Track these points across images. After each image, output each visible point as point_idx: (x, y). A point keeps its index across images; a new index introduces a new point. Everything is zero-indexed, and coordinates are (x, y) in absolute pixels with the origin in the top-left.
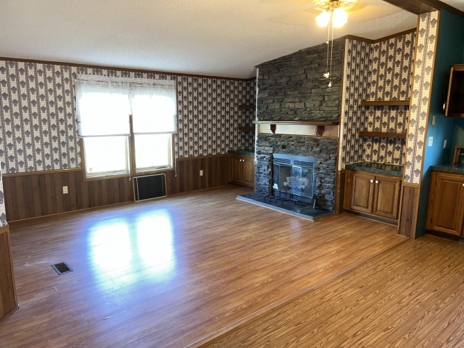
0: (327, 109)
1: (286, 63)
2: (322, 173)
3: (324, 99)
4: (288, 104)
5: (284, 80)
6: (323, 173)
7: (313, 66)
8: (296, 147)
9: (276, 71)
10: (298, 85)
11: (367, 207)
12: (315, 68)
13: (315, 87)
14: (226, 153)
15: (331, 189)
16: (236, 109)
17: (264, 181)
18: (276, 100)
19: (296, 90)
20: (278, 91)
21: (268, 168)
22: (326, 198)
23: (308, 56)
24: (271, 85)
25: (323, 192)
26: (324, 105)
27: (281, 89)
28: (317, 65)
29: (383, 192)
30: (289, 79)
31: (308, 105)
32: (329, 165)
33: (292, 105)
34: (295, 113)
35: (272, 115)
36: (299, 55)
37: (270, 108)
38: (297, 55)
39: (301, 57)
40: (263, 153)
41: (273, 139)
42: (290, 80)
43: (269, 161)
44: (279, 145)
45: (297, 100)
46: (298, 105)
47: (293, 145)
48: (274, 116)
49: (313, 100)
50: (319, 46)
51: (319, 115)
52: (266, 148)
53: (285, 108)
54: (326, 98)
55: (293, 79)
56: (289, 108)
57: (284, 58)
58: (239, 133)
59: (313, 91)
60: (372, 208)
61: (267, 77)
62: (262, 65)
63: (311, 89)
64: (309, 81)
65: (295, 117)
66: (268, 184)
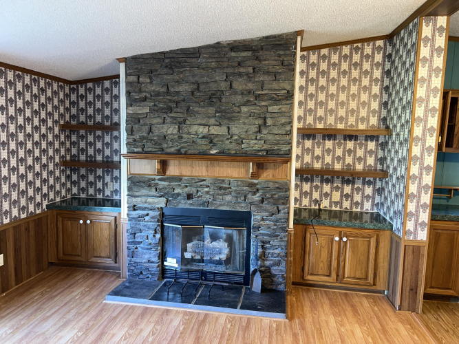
0: (270, 137)
1: (188, 60)
2: (263, 234)
3: (265, 123)
4: (196, 127)
5: (185, 88)
6: (267, 235)
7: (242, 70)
8: (213, 195)
9: (166, 70)
10: (213, 98)
11: (329, 276)
12: (247, 74)
13: (247, 103)
14: (43, 212)
15: (282, 257)
16: (56, 130)
17: (147, 256)
18: (168, 120)
19: (211, 104)
20: (173, 105)
21: (156, 232)
22: (274, 272)
23: (233, 54)
24: (158, 94)
25: (267, 263)
26: (265, 131)
27: (177, 103)
28: (251, 70)
29: (353, 252)
30: (195, 86)
31: (234, 130)
32: (277, 221)
33: (203, 130)
34: (211, 142)
35: (160, 144)
36: (215, 50)
37: (156, 132)
38: (211, 50)
39: (218, 52)
40: (144, 209)
41: (166, 183)
42: (198, 88)
43: (158, 221)
44: (179, 194)
45: (212, 121)
46: (215, 130)
47: (208, 193)
48: (165, 146)
49: (244, 123)
50: (252, 40)
51: (257, 147)
52: (150, 200)
53: (189, 133)
54: (269, 122)
55: (202, 87)
56: (197, 134)
57: (184, 52)
58: (62, 172)
59: (244, 109)
60: (338, 276)
61: (148, 80)
62: (135, 58)
63: (239, 106)
64: (236, 93)
65: (211, 149)
66: (156, 259)
